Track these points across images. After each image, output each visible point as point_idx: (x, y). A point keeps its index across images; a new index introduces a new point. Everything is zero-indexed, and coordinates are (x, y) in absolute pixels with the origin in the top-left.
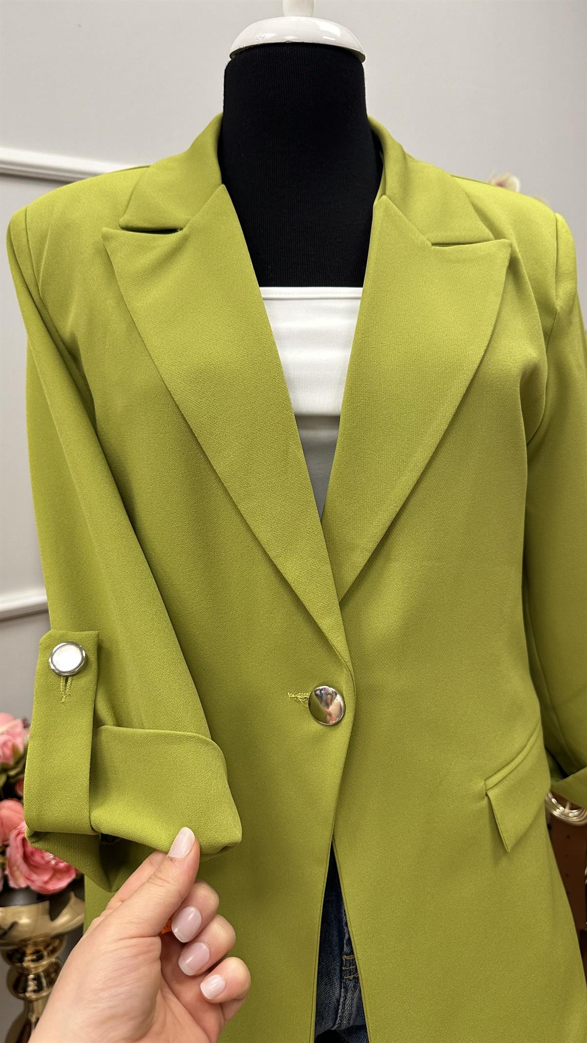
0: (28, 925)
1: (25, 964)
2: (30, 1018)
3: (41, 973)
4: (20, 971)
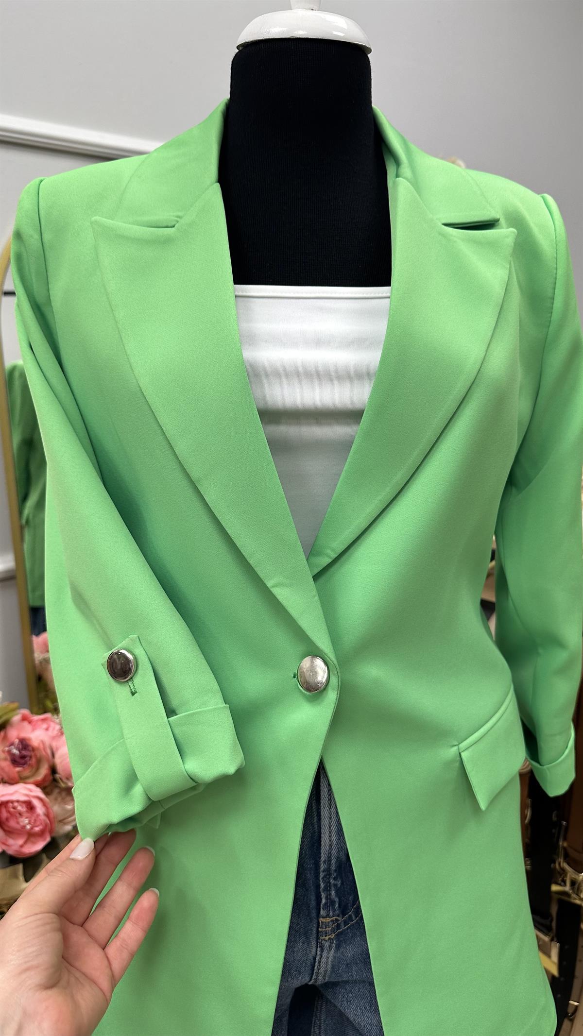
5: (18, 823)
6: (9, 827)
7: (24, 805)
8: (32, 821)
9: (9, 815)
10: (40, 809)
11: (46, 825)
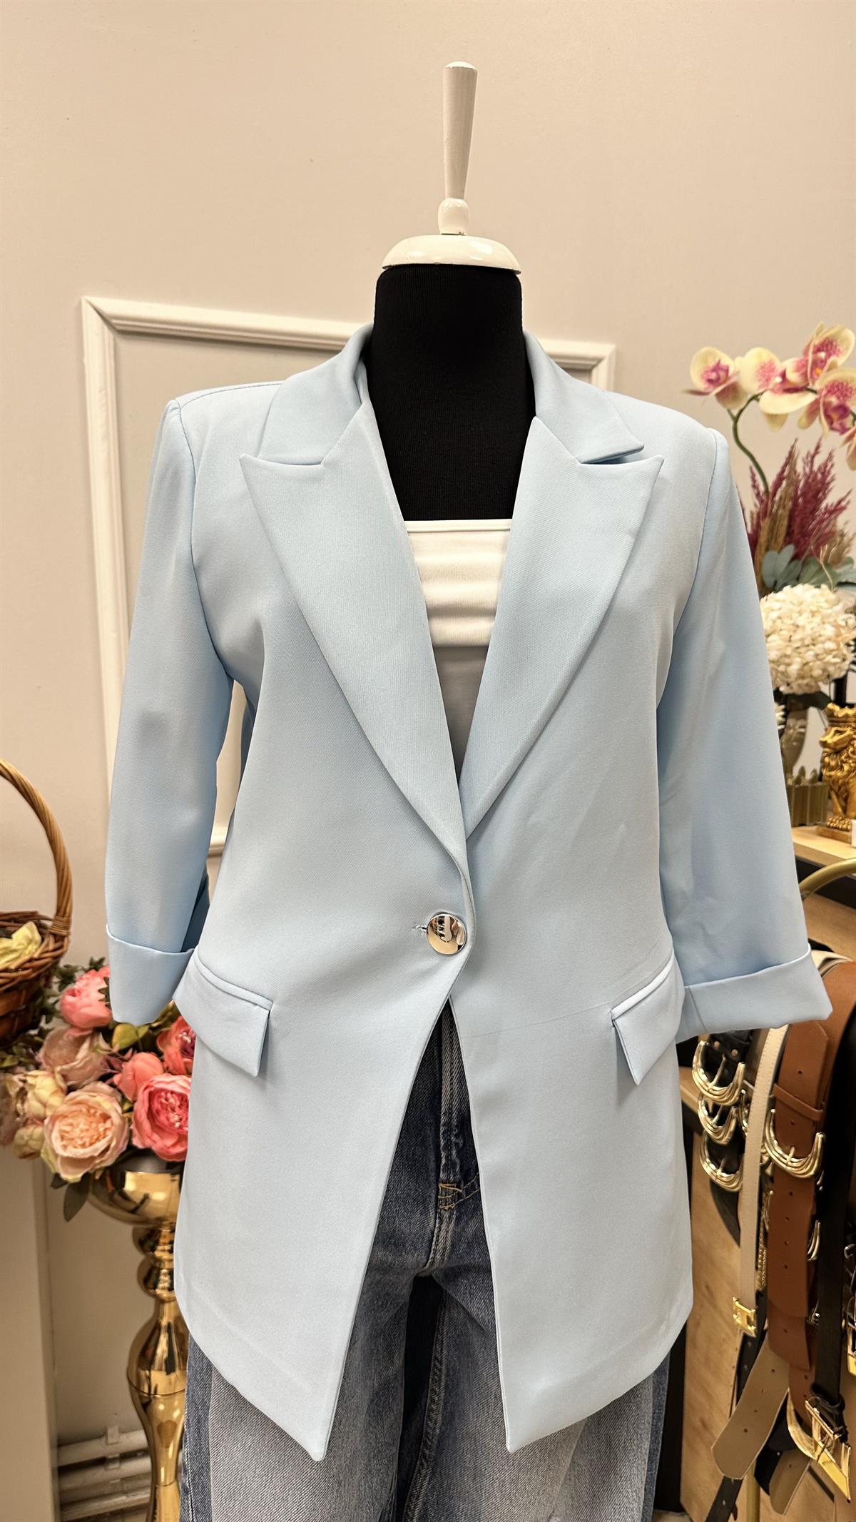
0: (159, 1202)
1: (158, 1254)
2: (161, 1320)
4: (151, 1261)
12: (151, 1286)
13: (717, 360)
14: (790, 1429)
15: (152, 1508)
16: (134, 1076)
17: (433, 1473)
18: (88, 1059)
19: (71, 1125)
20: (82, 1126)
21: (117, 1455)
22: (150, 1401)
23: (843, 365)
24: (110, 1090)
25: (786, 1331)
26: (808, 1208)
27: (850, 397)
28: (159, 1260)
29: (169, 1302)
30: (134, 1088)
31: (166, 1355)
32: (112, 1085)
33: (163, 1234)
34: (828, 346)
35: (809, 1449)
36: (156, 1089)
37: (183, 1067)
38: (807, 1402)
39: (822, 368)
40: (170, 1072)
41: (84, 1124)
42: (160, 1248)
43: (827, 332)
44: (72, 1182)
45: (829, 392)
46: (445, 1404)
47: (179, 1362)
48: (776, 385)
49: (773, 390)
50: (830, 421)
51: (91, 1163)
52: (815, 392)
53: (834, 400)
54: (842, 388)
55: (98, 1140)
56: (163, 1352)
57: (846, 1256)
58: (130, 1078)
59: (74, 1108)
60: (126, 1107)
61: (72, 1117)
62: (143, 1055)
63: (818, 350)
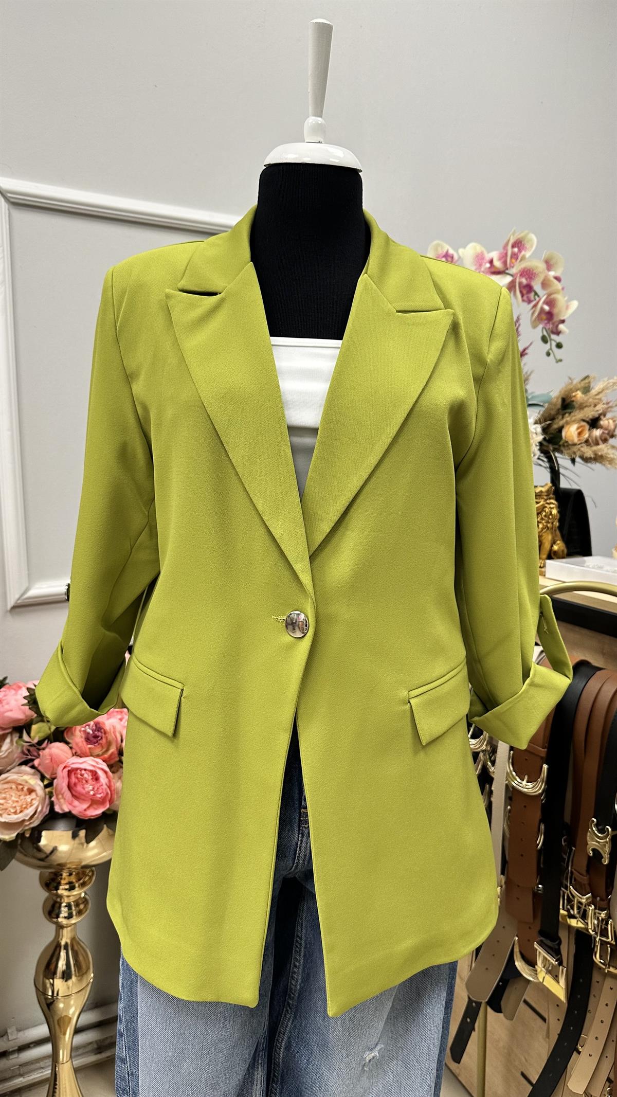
0: (65, 853)
1: (60, 892)
2: (60, 941)
3: (72, 903)
4: (54, 898)
5: (84, 788)
6: (76, 792)
7: (90, 774)
8: (96, 789)
9: (76, 780)
10: (103, 779)
11: (107, 794)
12: (55, 916)
13: (445, 251)
14: (517, 964)
15: (53, 1080)
16: (51, 759)
17: (295, 1017)
18: (10, 751)
19: (5, 798)
20: (13, 798)
21: (17, 1048)
22: (54, 1001)
23: (530, 257)
24: (32, 771)
25: (518, 899)
26: (538, 815)
27: (533, 279)
28: (61, 897)
29: (67, 927)
30: (51, 769)
31: (64, 967)
32: (33, 767)
33: (63, 877)
34: (518, 244)
35: (530, 975)
36: (72, 768)
37: (88, 751)
38: (535, 943)
39: (517, 259)
40: (78, 756)
41: (15, 797)
42: (61, 887)
43: (518, 235)
44: (8, 840)
45: (521, 275)
46: (304, 968)
47: (75, 971)
48: (486, 269)
49: (483, 272)
50: (522, 296)
51: (22, 825)
52: (512, 275)
53: (524, 281)
54: (529, 273)
55: (25, 808)
56: (63, 965)
57: (563, 843)
58: (48, 761)
59: (6, 786)
60: (46, 782)
61: (5, 793)
62: (57, 744)
63: (513, 247)
